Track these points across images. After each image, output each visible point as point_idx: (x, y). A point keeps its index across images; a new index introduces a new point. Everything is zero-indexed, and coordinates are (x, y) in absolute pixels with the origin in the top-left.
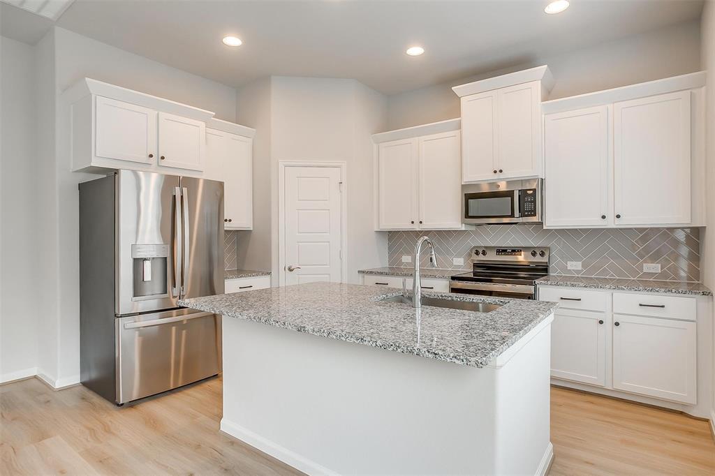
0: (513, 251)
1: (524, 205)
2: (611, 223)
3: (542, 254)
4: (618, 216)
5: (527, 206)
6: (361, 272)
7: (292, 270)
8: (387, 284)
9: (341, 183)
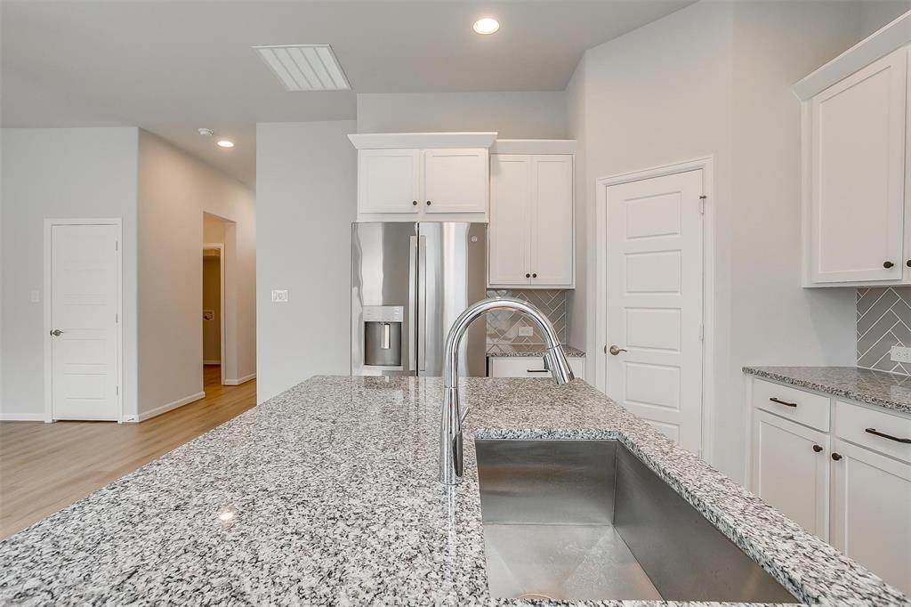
6: (747, 370)
7: (616, 353)
8: (795, 405)
9: (705, 197)
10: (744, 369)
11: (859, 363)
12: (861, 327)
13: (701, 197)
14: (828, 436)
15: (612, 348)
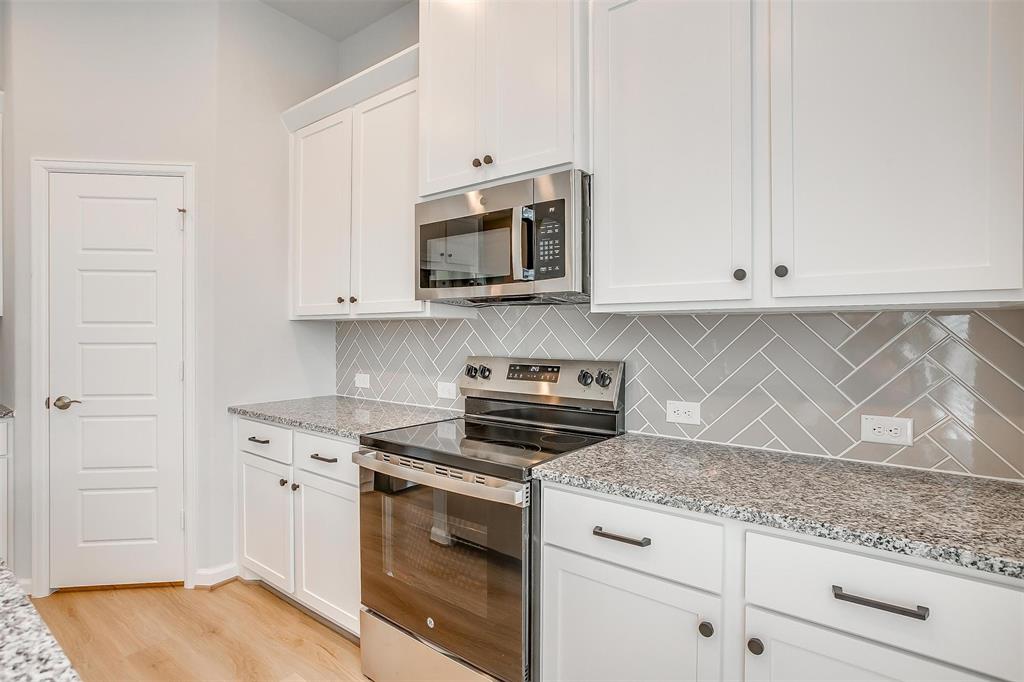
0: (544, 369)
1: (538, 249)
2: (763, 295)
3: (603, 380)
4: (781, 272)
5: (543, 250)
6: (232, 410)
7: (65, 406)
8: (267, 442)
9: (184, 211)
10: (229, 409)
11: (338, 391)
12: (339, 357)
13: (180, 211)
14: (291, 468)
15: (59, 400)
